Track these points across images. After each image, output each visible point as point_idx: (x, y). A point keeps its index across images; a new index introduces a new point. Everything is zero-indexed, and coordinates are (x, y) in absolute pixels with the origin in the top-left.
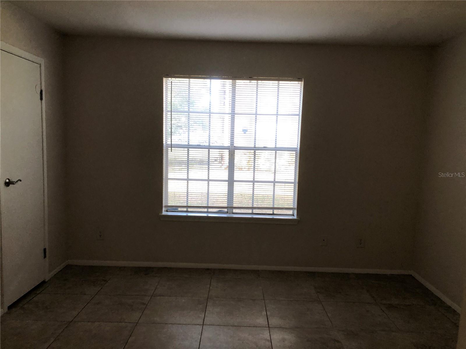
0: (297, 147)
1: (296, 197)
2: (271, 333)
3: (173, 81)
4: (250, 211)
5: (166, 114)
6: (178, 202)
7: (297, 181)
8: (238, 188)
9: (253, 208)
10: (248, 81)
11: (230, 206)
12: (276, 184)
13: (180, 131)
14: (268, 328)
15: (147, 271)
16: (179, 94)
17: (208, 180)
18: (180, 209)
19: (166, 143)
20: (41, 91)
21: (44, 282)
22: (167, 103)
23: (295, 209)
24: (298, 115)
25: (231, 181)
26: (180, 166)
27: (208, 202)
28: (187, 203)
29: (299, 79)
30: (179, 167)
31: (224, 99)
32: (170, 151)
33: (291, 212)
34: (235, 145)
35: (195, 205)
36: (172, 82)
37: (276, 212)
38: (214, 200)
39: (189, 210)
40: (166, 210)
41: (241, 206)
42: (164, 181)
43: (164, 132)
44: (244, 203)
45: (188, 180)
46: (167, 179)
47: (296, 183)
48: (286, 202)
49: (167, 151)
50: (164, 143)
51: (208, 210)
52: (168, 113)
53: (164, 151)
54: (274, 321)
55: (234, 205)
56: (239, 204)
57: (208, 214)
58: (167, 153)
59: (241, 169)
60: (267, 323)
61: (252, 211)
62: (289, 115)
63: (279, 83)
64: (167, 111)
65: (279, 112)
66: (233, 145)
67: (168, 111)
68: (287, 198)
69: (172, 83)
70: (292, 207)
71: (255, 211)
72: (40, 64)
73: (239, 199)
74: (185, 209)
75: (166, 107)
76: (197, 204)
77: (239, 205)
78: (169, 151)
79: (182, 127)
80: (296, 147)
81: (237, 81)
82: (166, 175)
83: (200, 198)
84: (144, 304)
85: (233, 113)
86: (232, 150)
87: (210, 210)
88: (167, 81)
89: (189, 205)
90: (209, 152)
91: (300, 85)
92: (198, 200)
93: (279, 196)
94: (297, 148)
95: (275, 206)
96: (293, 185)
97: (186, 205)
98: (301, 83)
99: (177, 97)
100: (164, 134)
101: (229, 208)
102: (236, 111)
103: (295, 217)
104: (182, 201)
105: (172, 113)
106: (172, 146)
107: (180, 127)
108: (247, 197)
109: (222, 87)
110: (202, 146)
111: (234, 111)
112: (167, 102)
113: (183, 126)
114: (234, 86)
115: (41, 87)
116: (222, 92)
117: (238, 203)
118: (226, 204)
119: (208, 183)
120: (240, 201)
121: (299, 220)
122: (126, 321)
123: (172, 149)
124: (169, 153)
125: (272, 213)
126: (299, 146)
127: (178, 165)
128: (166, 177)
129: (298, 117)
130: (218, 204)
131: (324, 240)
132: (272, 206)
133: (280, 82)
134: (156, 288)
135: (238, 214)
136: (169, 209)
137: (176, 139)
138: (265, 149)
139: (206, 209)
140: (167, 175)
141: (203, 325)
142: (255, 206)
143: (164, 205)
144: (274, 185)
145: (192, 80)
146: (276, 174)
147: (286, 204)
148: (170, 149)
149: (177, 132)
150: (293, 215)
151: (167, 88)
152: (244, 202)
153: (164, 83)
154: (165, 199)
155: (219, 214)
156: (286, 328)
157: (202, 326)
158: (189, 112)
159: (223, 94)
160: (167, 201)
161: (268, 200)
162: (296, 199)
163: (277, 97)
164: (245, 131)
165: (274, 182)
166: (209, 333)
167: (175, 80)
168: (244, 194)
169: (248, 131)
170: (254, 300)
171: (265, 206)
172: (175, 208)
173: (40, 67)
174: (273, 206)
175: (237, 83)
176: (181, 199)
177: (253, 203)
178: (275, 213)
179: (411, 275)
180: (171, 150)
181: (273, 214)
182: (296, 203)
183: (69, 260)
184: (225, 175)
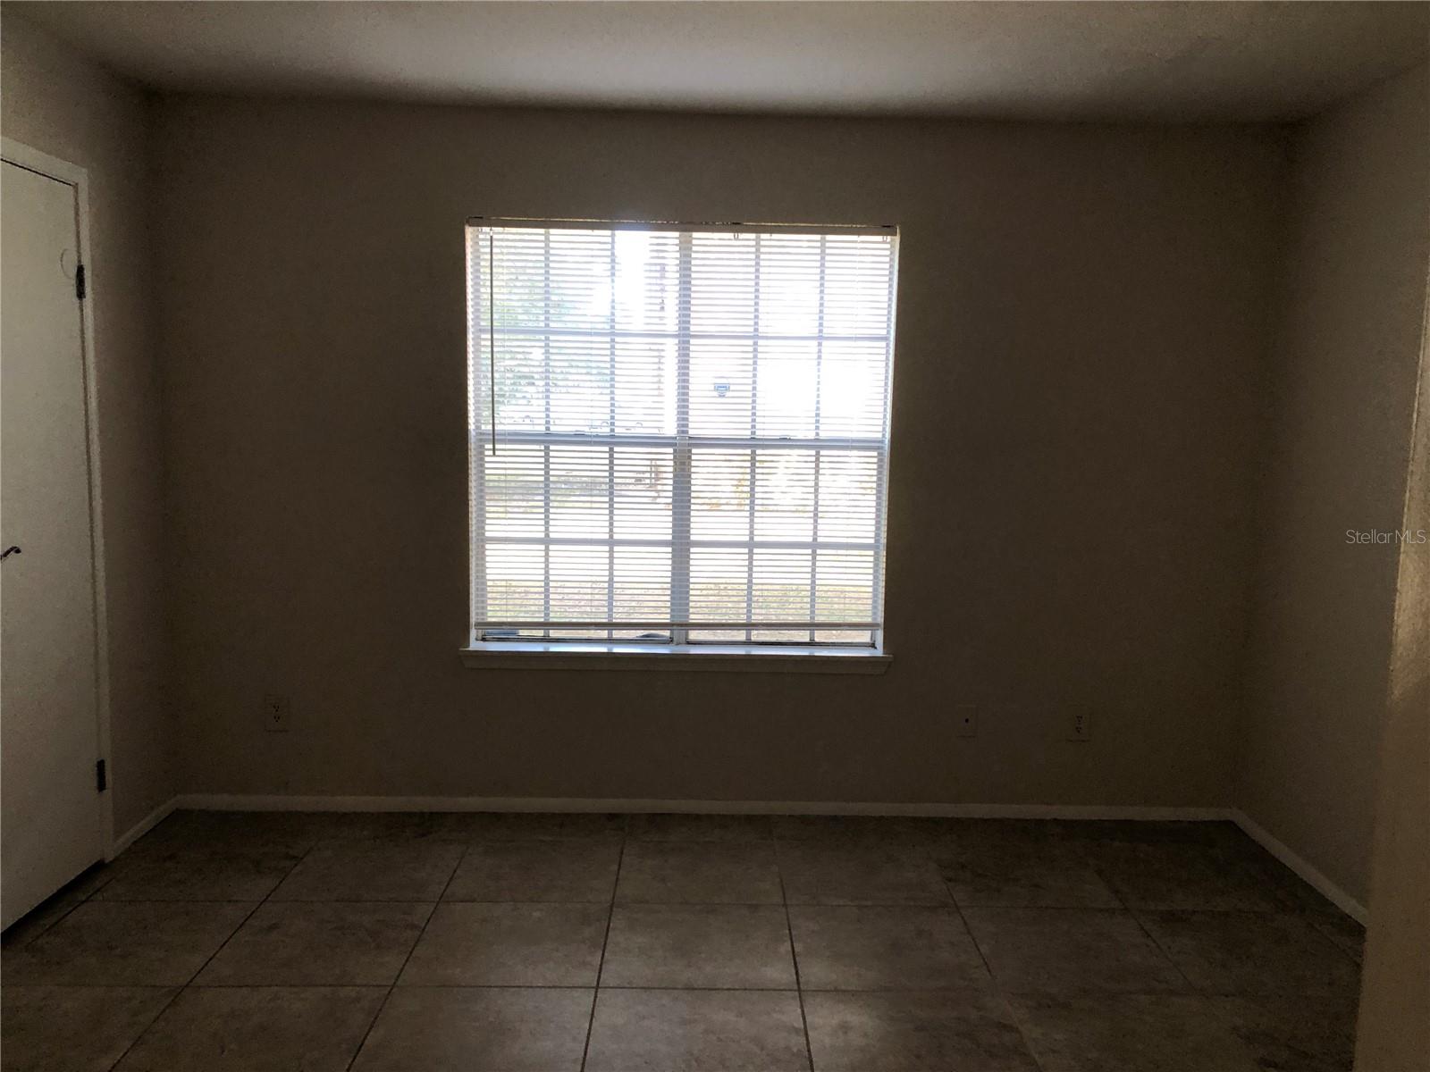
0: (884, 435)
1: (882, 590)
2: (805, 1010)
3: (495, 237)
4: (741, 636)
5: (477, 339)
6: (521, 611)
7: (884, 541)
8: (702, 566)
9: (749, 626)
10: (730, 235)
11: (678, 622)
12: (819, 551)
13: (526, 392)
14: (797, 993)
15: (425, 825)
16: (520, 278)
17: (611, 543)
18: (524, 633)
19: (478, 428)
20: (80, 270)
21: (98, 867)
22: (477, 304)
23: (877, 625)
24: (885, 339)
25: (681, 545)
26: (528, 501)
27: (610, 610)
28: (547, 615)
29: (885, 228)
30: (524, 504)
31: (663, 290)
32: (491, 453)
33: (865, 637)
34: (692, 432)
35: (574, 620)
36: (491, 237)
37: (820, 636)
38: (634, 604)
39: (553, 634)
40: (480, 635)
41: (716, 621)
42: (473, 546)
43: (471, 395)
44: (724, 610)
45: (547, 541)
46: (483, 540)
47: (882, 548)
48: (854, 607)
49: (482, 453)
50: (472, 427)
51: (610, 634)
52: (483, 336)
53: (472, 453)
54: (817, 971)
55: (692, 616)
56: (709, 614)
57: (610, 646)
58: (482, 459)
59: (715, 507)
60: (795, 977)
61: (748, 635)
62: (857, 339)
63: (823, 242)
64: (480, 330)
65: (825, 330)
66: (687, 432)
67: (482, 331)
68: (856, 595)
69: (495, 243)
70: (869, 620)
71: (757, 635)
72: (76, 187)
73: (711, 598)
74: (540, 633)
75: (477, 318)
76: (580, 616)
77: (711, 617)
78: (487, 453)
79: (533, 378)
80: (880, 435)
81: (695, 235)
82: (478, 528)
83: (589, 597)
84: (413, 927)
85: (685, 336)
86: (684, 448)
87: (617, 634)
88: (477, 236)
89: (551, 620)
90: (611, 458)
91: (888, 246)
92: (583, 603)
93: (831, 588)
94: (882, 442)
95: (819, 619)
96: (872, 553)
97: (542, 620)
98: (892, 240)
99: (515, 286)
100: (471, 401)
101: (675, 627)
102: (692, 328)
103: (879, 652)
104: (533, 608)
105: (495, 336)
106: (496, 437)
107: (526, 377)
108: (734, 593)
109: (655, 254)
110: (590, 436)
111: (689, 329)
112: (477, 301)
113: (536, 376)
114: (685, 250)
115: (79, 257)
116: (653, 268)
117: (706, 610)
118: (668, 616)
119: (611, 551)
120: (715, 605)
121: (890, 660)
122: (358, 982)
123: (497, 446)
124: (487, 459)
125: (807, 640)
126: (888, 435)
127: (521, 497)
128: (478, 534)
129: (883, 344)
130: (643, 616)
131: (967, 721)
132: (807, 619)
133: (829, 237)
134: (451, 879)
135: (705, 643)
136: (489, 633)
137: (511, 417)
138: (785, 443)
139: (606, 631)
140: (481, 528)
141: (597, 987)
142: (755, 619)
143: (473, 619)
144: (814, 555)
145: (555, 233)
146: (820, 521)
147: (853, 613)
148: (491, 446)
149: (518, 395)
150: (873, 646)
151: (478, 257)
152: (727, 608)
153: (469, 243)
154: (477, 602)
155: (645, 646)
156: (854, 993)
157: (593, 991)
158: (547, 331)
159: (658, 275)
160: (483, 608)
161: (799, 600)
162: (882, 596)
163: (818, 284)
164: (722, 389)
165: (814, 546)
166: (615, 1012)
167: (502, 233)
168: (726, 583)
169: (732, 388)
170: (754, 908)
171: (790, 619)
172: (508, 630)
173: (76, 192)
174: (812, 618)
175: (694, 242)
176: (532, 602)
177: (749, 611)
178: (817, 640)
179: (1232, 822)
180: (494, 450)
181: (812, 644)
182: (881, 608)
183: (179, 796)
184: (662, 526)
